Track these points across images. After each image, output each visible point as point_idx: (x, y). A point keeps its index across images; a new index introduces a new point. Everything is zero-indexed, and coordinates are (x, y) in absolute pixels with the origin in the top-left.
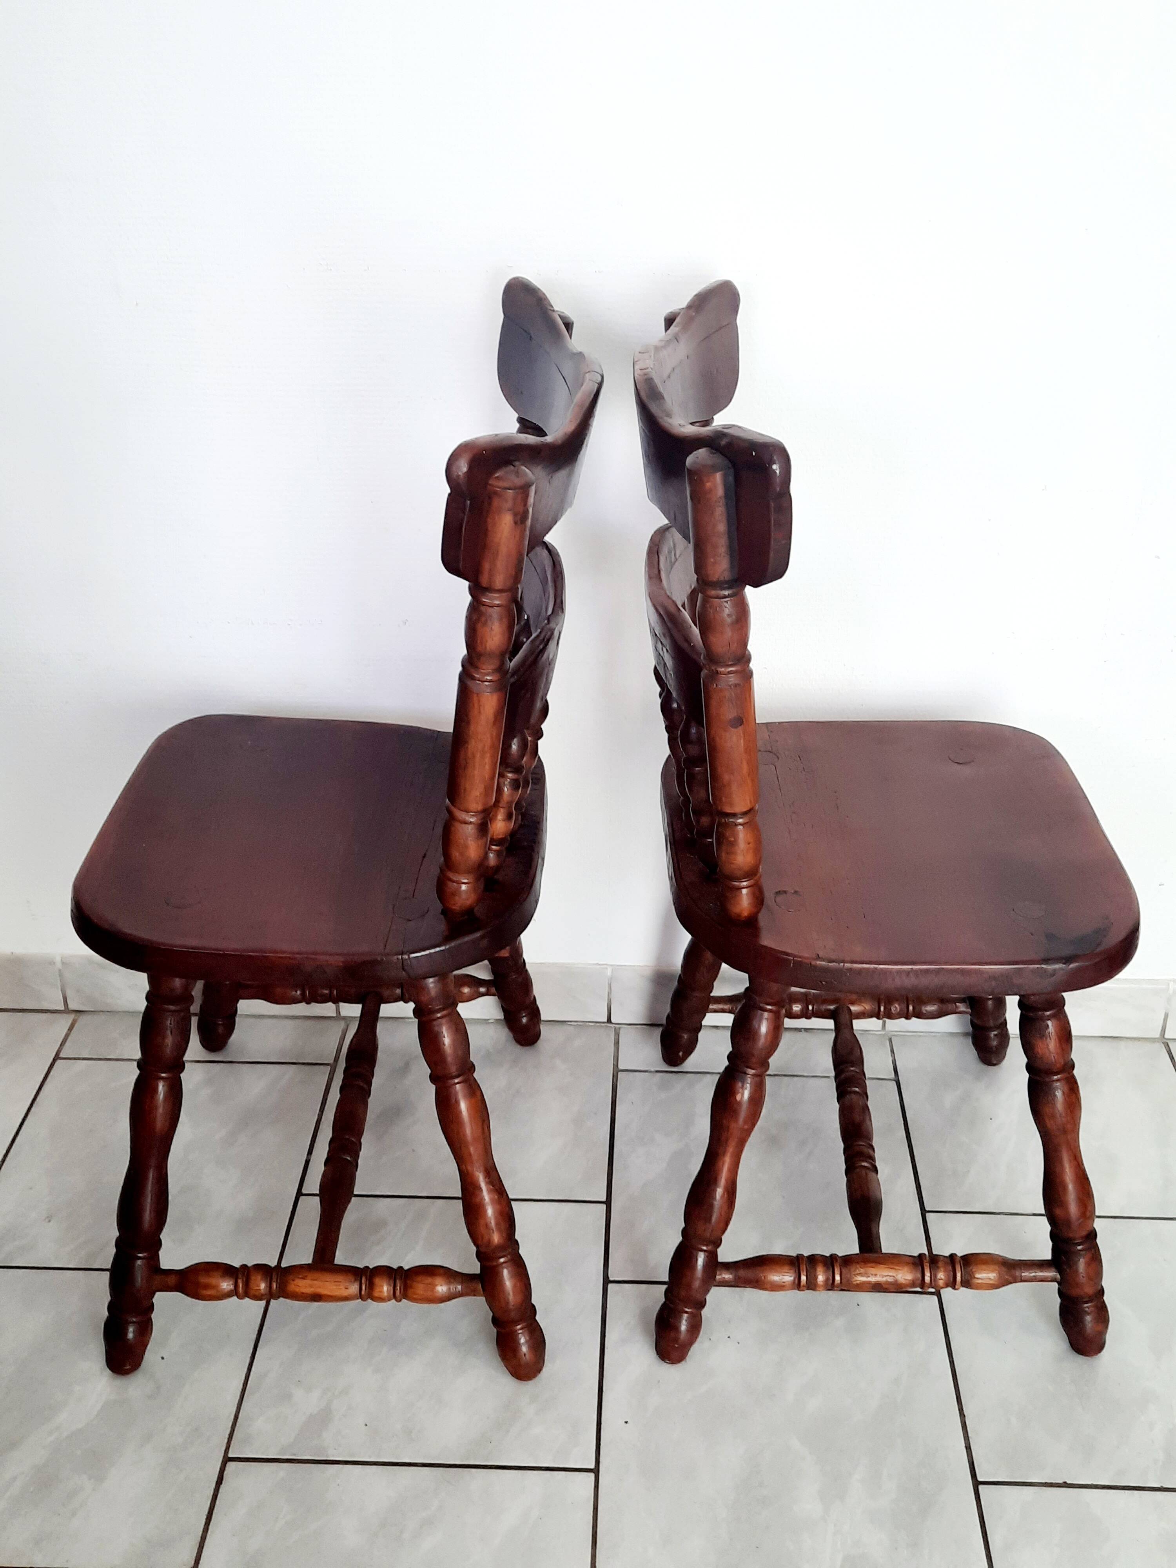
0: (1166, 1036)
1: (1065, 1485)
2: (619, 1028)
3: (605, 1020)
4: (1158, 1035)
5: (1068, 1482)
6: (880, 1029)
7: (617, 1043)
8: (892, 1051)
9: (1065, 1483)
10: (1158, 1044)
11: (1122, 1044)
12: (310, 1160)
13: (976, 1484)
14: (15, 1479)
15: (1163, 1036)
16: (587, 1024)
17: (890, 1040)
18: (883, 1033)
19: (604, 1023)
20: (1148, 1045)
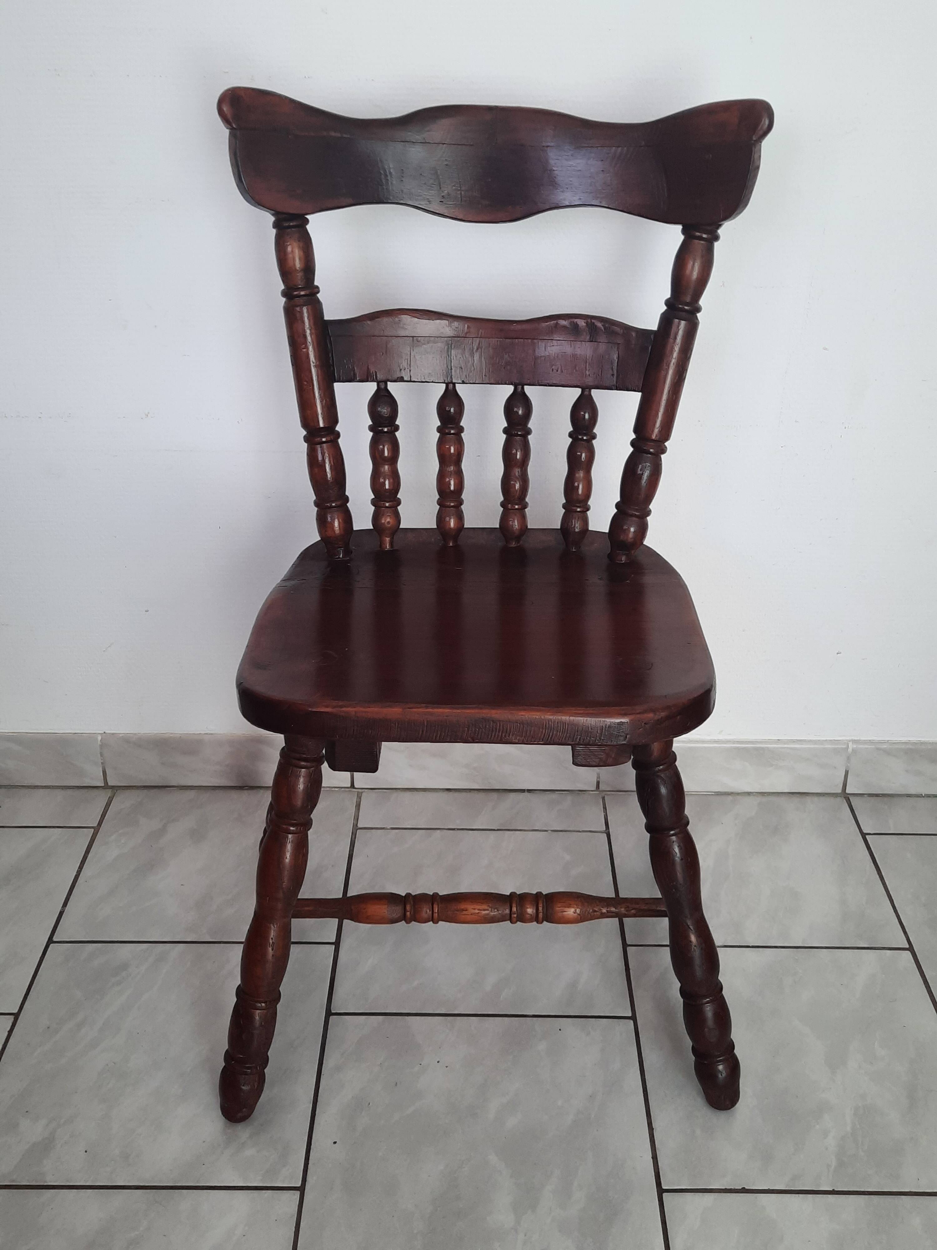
0: (848, 791)
1: (744, 1191)
2: (362, 792)
3: (349, 785)
4: (839, 790)
6: (594, 788)
7: (358, 806)
8: (605, 808)
9: (744, 1188)
10: (841, 798)
11: (808, 799)
12: (64, 911)
13: (661, 1191)
15: (844, 790)
16: (333, 789)
17: (603, 798)
18: (598, 792)
19: (348, 788)
20: (832, 800)
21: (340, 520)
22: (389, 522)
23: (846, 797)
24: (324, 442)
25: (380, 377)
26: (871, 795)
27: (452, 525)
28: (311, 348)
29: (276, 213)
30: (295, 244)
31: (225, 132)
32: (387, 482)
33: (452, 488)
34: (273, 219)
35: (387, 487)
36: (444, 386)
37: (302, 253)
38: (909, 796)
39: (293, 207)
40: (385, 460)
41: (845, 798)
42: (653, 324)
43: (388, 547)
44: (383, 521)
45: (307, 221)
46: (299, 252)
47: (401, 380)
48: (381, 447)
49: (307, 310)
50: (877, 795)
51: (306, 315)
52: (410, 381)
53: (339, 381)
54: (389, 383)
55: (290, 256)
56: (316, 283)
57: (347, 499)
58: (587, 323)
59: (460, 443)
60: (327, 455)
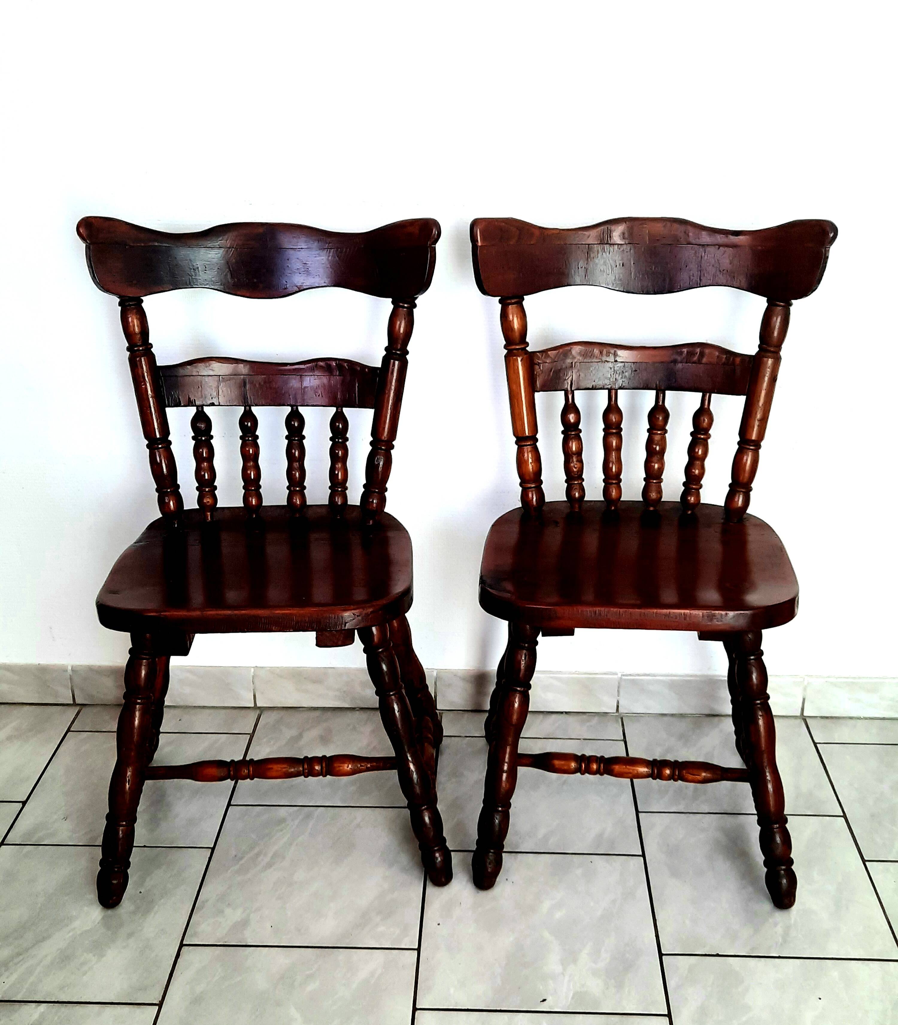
0: (805, 714)
1: (718, 955)
2: (442, 713)
4: (798, 714)
5: (720, 954)
6: (615, 711)
8: (623, 725)
9: (718, 954)
10: (799, 720)
13: (661, 955)
14: (46, 956)
15: (802, 714)
17: (622, 719)
18: (617, 714)
20: (793, 721)
21: (174, 501)
22: (208, 502)
23: (805, 719)
24: (160, 448)
25: (198, 403)
26: (822, 717)
27: (254, 503)
28: (148, 385)
29: (120, 297)
30: (134, 317)
31: (82, 246)
32: (206, 475)
33: (252, 477)
34: (118, 300)
35: (206, 477)
36: (242, 408)
37: (139, 322)
38: (851, 718)
39: (131, 292)
40: (204, 460)
41: (803, 719)
42: (378, 364)
43: (209, 519)
44: (205, 501)
45: (142, 301)
46: (137, 321)
47: (213, 404)
48: (201, 450)
49: (144, 359)
50: (827, 718)
51: (143, 363)
52: (219, 405)
53: (169, 406)
54: (204, 407)
55: (131, 324)
56: (150, 342)
57: (178, 486)
58: (336, 363)
59: (256, 447)
60: (162, 456)
